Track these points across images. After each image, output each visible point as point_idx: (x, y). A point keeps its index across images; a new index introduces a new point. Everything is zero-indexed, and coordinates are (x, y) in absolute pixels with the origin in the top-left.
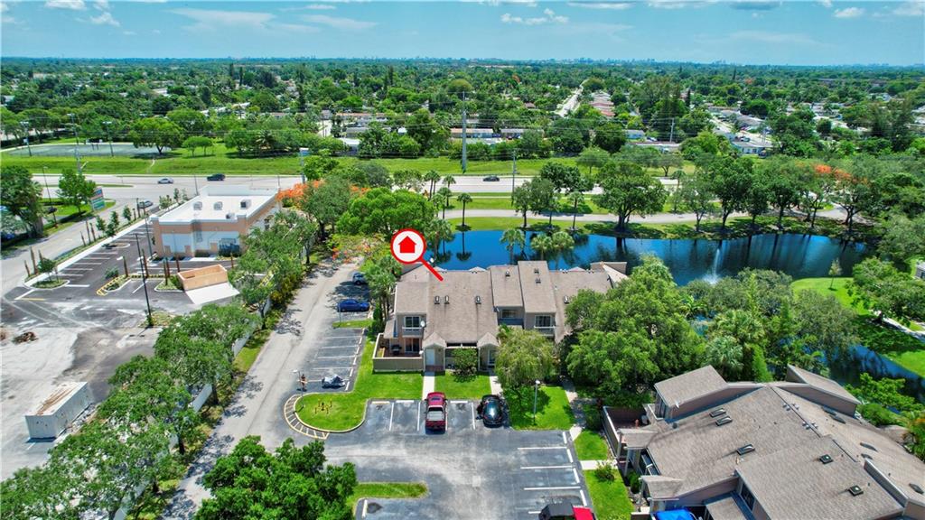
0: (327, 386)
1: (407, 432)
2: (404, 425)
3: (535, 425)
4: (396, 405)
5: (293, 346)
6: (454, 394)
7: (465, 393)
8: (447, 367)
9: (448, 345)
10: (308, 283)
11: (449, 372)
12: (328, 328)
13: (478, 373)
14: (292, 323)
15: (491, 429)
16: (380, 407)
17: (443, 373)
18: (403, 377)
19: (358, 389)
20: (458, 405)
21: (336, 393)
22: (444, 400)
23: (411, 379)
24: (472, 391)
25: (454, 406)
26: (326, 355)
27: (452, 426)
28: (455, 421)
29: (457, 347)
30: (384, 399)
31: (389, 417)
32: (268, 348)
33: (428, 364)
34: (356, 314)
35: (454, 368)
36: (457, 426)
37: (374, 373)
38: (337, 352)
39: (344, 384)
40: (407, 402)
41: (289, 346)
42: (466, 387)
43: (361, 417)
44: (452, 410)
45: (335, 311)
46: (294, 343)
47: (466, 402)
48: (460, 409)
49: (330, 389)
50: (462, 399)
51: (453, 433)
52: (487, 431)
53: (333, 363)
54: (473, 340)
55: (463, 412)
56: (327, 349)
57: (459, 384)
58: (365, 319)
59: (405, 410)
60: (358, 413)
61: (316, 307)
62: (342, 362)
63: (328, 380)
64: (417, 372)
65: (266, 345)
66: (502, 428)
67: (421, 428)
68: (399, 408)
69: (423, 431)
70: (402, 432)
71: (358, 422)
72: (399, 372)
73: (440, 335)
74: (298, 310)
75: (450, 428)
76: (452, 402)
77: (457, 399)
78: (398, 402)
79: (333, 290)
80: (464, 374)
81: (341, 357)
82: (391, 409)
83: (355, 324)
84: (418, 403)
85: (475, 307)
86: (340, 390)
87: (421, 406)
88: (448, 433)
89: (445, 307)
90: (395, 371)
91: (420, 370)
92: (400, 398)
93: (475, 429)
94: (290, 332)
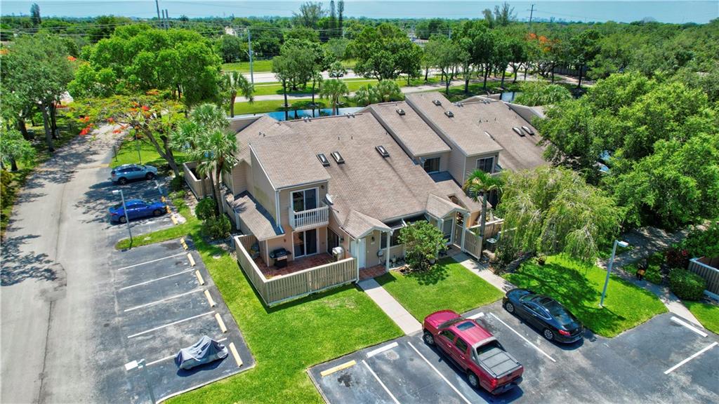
0: (188, 370)
3: (621, 318)
4: (372, 363)
5: (52, 303)
10: (29, 196)
11: (396, 271)
12: (110, 253)
13: (440, 262)
14: (27, 260)
16: (345, 378)
17: (390, 277)
18: (330, 302)
19: (265, 355)
21: (216, 380)
23: (347, 302)
26: (139, 301)
29: (401, 227)
30: (339, 360)
34: (148, 222)
35: (397, 263)
37: (270, 309)
38: (160, 290)
39: (226, 350)
40: (388, 350)
41: (40, 304)
45: (106, 225)
46: (51, 294)
47: (481, 314)
49: (201, 374)
50: (467, 312)
54: (416, 209)
55: (497, 335)
56: (135, 290)
58: (171, 226)
59: (399, 366)
61: (65, 226)
62: (183, 306)
63: (189, 354)
64: (345, 288)
66: (588, 342)
67: (471, 397)
68: (387, 367)
74: (30, 237)
78: (370, 354)
79: (83, 197)
81: (174, 297)
82: (372, 376)
83: (160, 237)
84: (408, 345)
85: (383, 161)
86: (225, 369)
87: (419, 351)
88: (527, 387)
89: (342, 168)
90: (307, 295)
91: (349, 282)
92: (366, 346)
93: (555, 361)
94: (31, 276)
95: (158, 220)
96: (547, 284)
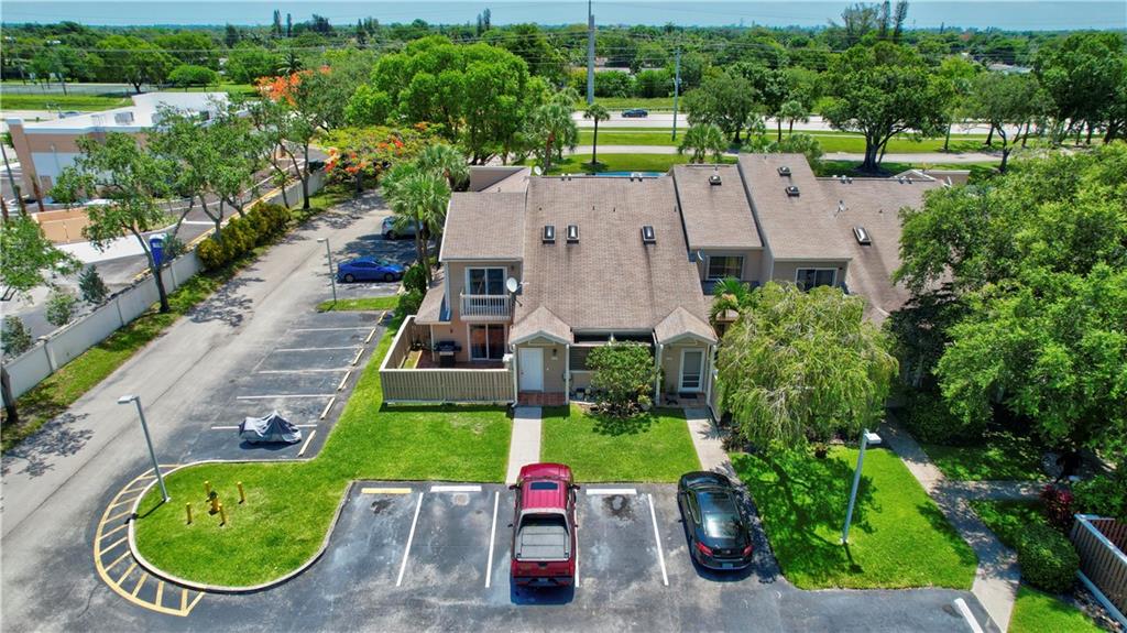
0: (252, 443)
1: (452, 593)
2: (444, 569)
3: (856, 569)
4: (429, 499)
5: (213, 348)
6: (597, 469)
7: (626, 467)
8: (573, 396)
9: (578, 337)
10: (294, 238)
11: (579, 407)
12: (307, 313)
13: (657, 411)
14: (233, 303)
15: (718, 585)
16: (381, 505)
17: (563, 411)
18: (457, 420)
19: (332, 452)
20: (610, 500)
21: (267, 462)
22: (569, 487)
23: (478, 424)
24: (643, 458)
25: (597, 505)
26: (280, 366)
27: (596, 573)
28: (603, 556)
29: (600, 345)
30: (398, 482)
31: (402, 539)
32: (154, 350)
33: (524, 387)
34: (374, 287)
35: (591, 397)
36: (612, 571)
37: (385, 408)
38: (307, 361)
39: (298, 435)
40: (462, 492)
41: (203, 347)
42: (629, 448)
43: (317, 539)
44: (591, 519)
45: (331, 281)
46: (220, 340)
47: (632, 491)
48: (616, 513)
49: (258, 451)
50: (618, 483)
51: (600, 598)
52: (709, 592)
53: (291, 385)
54: (642, 325)
55: (624, 523)
56: (288, 354)
57: (607, 440)
58: (390, 295)
59: (455, 514)
60: (314, 523)
61: (296, 275)
63: (255, 425)
64: (495, 408)
65: (153, 344)
66: (754, 580)
67: (498, 580)
68: (438, 510)
69: (503, 594)
70: (435, 591)
71: (304, 555)
72: (449, 408)
73: (556, 313)
74: (258, 280)
75: (588, 581)
76: (590, 492)
77: (605, 484)
78: (435, 489)
79: (341, 247)
80: (619, 411)
81: (314, 371)
82: (413, 513)
83: (366, 304)
84: (494, 495)
85: (641, 249)
86: (284, 454)
87: (499, 505)
88: (584, 598)
89: (569, 250)
90: (440, 403)
91: (504, 403)
92: (442, 478)
93: (666, 583)
94: (221, 319)
95: (386, 286)
96: (789, 484)
